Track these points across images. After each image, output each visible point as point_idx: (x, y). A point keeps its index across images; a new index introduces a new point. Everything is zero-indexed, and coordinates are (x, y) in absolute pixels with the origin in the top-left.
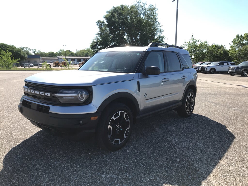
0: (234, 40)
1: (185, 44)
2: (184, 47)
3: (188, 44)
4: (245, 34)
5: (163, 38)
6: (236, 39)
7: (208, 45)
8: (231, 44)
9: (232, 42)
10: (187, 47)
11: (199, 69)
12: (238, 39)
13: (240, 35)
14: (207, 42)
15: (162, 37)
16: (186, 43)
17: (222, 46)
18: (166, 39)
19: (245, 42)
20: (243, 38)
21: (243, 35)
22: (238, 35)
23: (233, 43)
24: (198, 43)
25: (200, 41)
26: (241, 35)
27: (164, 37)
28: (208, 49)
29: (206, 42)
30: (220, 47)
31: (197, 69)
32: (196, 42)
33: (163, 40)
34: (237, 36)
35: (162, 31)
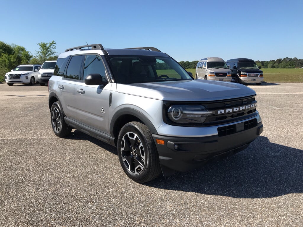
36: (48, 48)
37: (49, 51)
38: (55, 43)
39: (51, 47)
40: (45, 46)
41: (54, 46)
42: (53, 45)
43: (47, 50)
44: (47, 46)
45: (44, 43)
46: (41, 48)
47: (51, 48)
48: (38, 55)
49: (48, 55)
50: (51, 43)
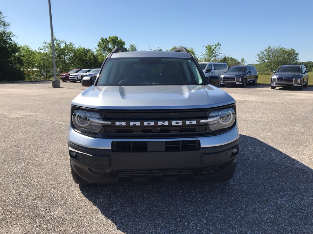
0: (99, 43)
1: (44, 45)
2: (44, 49)
3: (48, 45)
4: (109, 38)
5: (10, 35)
6: (101, 43)
7: (74, 48)
8: (97, 48)
9: (98, 45)
10: (48, 49)
11: (77, 78)
12: (103, 43)
13: (104, 39)
14: (73, 44)
15: (8, 33)
16: (47, 45)
17: (89, 49)
18: (14, 36)
19: (111, 46)
20: (108, 42)
21: (108, 39)
22: (103, 38)
23: (99, 47)
24: (62, 46)
25: (64, 42)
26: (106, 38)
27: (12, 34)
28: (76, 53)
29: (71, 44)
30: (88, 51)
31: (75, 77)
32: (59, 43)
33: (10, 38)
34: (102, 40)
35: (7, 25)
36: (213, 50)
37: (213, 53)
38: (220, 45)
39: (216, 48)
40: (210, 48)
41: (219, 48)
42: (218, 46)
43: (212, 52)
44: (213, 48)
45: (210, 45)
46: (206, 51)
47: (216, 50)
48: (203, 57)
49: (213, 57)
50: (217, 44)
